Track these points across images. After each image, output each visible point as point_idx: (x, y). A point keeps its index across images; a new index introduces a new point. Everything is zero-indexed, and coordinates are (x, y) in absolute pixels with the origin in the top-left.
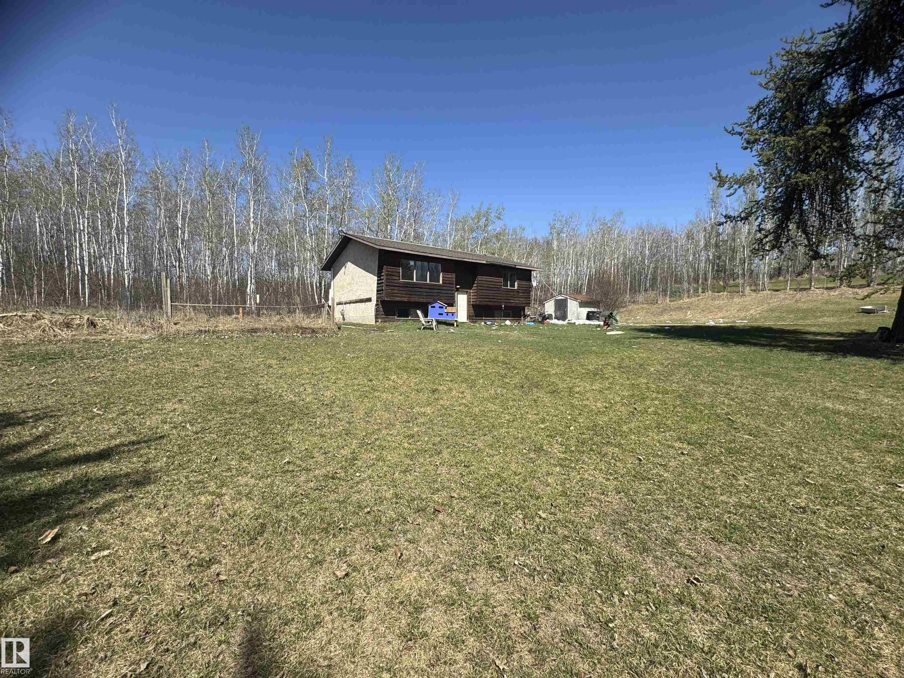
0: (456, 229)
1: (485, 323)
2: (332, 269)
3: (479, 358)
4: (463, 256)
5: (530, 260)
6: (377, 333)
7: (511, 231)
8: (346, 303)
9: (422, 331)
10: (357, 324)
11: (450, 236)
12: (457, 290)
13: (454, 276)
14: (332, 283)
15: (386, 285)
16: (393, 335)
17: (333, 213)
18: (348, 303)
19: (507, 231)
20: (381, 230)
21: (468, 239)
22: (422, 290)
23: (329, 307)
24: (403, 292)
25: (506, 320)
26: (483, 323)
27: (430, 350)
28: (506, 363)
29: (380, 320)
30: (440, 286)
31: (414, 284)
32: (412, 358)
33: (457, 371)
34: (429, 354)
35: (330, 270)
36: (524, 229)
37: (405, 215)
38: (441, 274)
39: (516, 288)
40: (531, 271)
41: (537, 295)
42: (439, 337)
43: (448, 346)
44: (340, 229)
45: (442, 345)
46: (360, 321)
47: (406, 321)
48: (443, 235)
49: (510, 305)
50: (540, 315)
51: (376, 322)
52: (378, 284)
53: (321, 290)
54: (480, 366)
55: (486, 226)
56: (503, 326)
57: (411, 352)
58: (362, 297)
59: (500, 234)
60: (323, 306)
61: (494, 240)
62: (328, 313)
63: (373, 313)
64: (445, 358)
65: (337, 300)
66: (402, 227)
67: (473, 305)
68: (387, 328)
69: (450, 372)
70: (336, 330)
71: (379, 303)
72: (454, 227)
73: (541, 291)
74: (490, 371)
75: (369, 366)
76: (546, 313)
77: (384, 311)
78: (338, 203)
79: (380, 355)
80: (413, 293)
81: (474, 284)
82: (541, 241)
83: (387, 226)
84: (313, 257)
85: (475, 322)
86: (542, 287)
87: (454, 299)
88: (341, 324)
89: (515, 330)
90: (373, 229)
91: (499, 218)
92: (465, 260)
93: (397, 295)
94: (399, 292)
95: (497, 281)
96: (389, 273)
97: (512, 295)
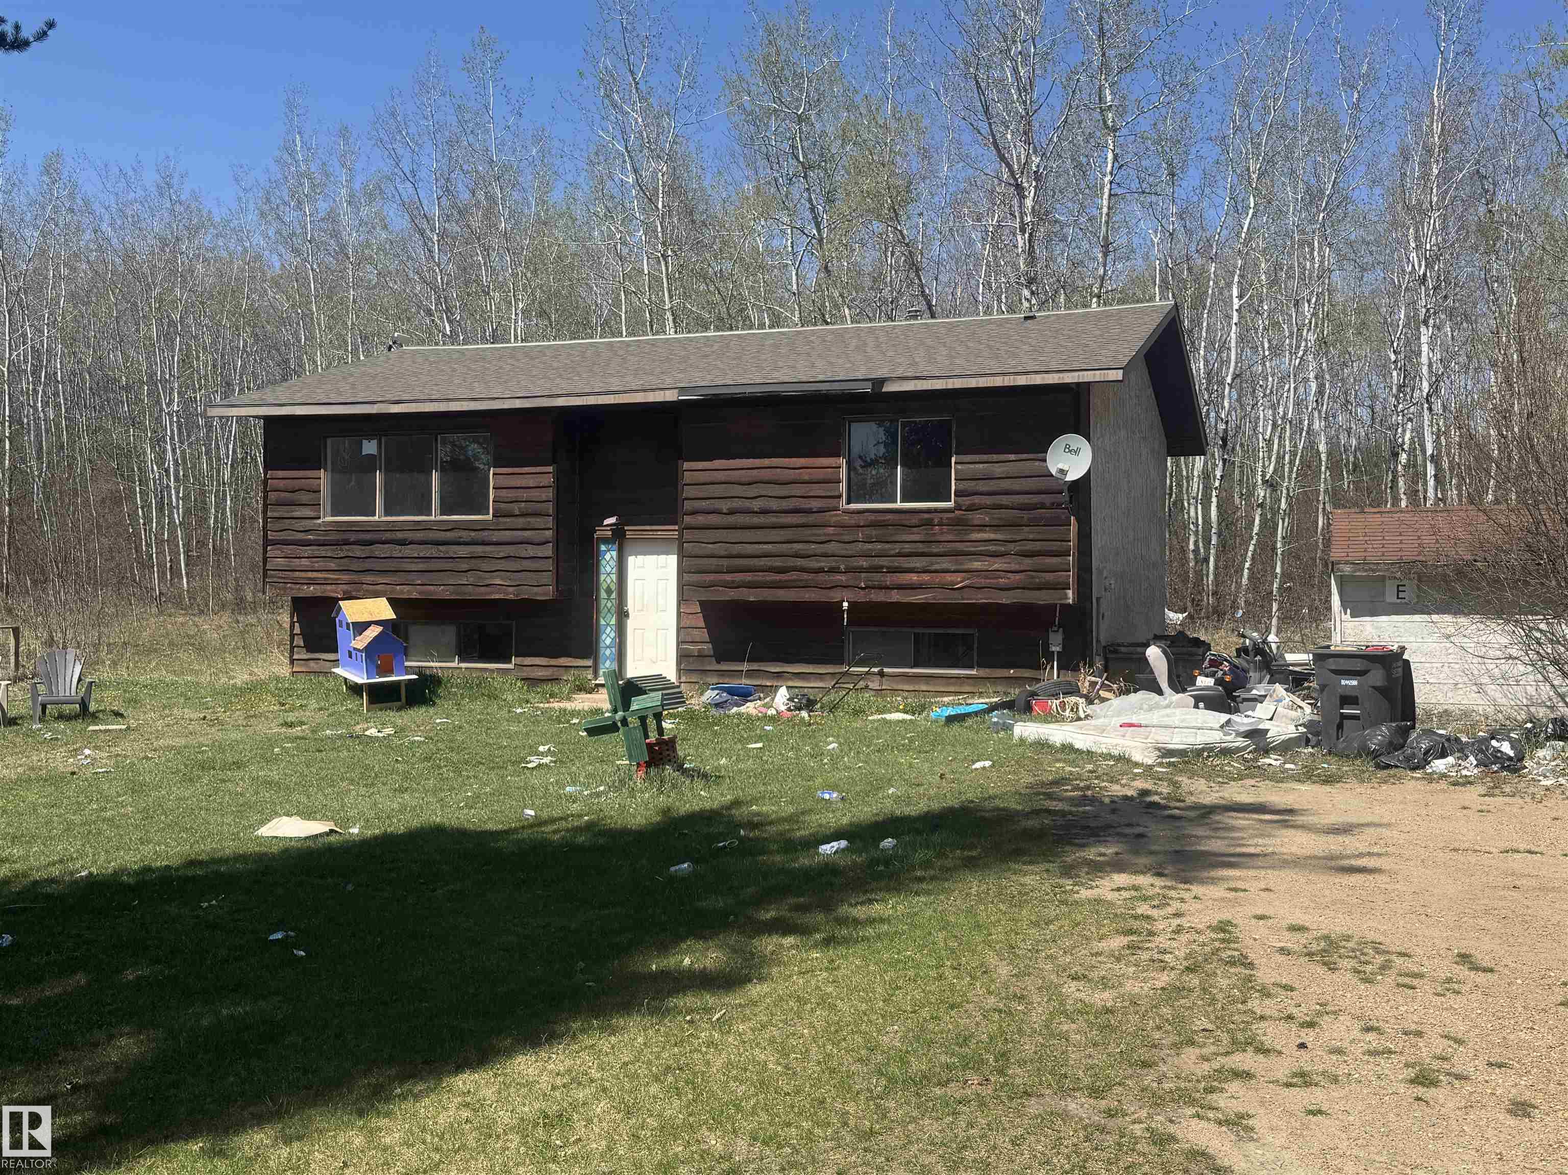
12: (619, 534)
13: (550, 479)
15: (271, 542)
22: (408, 551)
24: (332, 565)
30: (483, 526)
31: (378, 528)
38: (491, 477)
77: (304, 635)
80: (368, 565)
93: (310, 575)
94: (316, 565)
95: (805, 475)
96: (283, 494)
97: (913, 545)
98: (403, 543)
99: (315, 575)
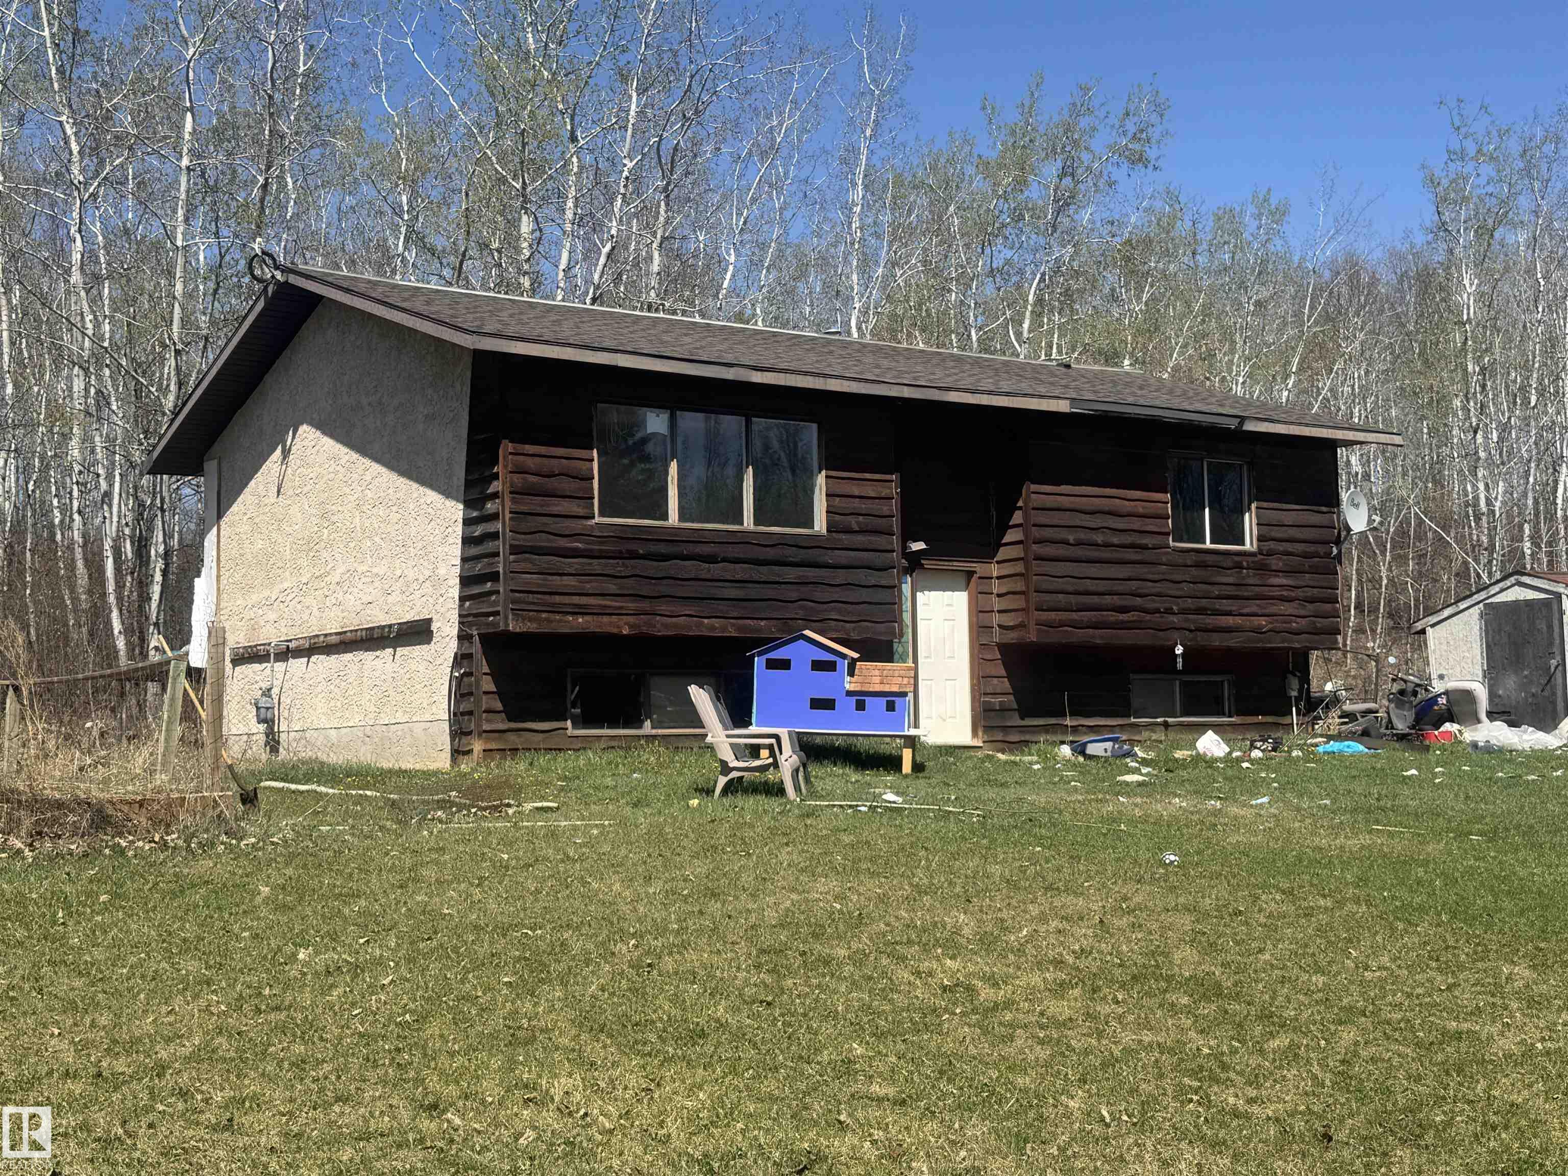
0: (895, 227)
1: (1080, 750)
2: (211, 466)
3: (1059, 963)
4: (939, 376)
5: (1325, 384)
6: (463, 823)
7: (1209, 224)
8: (286, 654)
9: (716, 805)
10: (349, 772)
11: (865, 267)
12: (914, 563)
13: (894, 490)
14: (210, 540)
15: (515, 550)
16: (553, 834)
17: (216, 160)
18: (298, 653)
19: (1183, 227)
20: (484, 246)
21: (964, 281)
22: (717, 570)
23: (195, 675)
24: (612, 587)
25: (1202, 728)
26: (1066, 750)
27: (771, 916)
28: (1217, 992)
29: (478, 746)
30: (815, 542)
31: (672, 537)
32: (668, 963)
33: (932, 1041)
34: (766, 939)
35: (196, 470)
36: (1280, 214)
37: (613, 162)
38: (821, 480)
39: (1249, 544)
40: (1331, 445)
41: (1375, 581)
42: (818, 839)
43: (873, 887)
44: (257, 246)
45: (834, 884)
46: (365, 755)
47: (628, 745)
48: (824, 262)
49: (1216, 641)
50: (1402, 697)
51: (457, 753)
52: (467, 541)
53: (143, 585)
54: (1061, 1009)
55: (1064, 204)
56: (1182, 764)
57: (661, 930)
58: (379, 617)
59: (1148, 242)
60: (159, 674)
61: (1112, 278)
62: (189, 714)
63: (441, 709)
64: (858, 957)
65: (237, 639)
66: (598, 227)
67: (1003, 648)
68: (518, 792)
69: (894, 1047)
70: (231, 807)
71: (476, 648)
72: (886, 218)
73: (1400, 559)
74: (1128, 1038)
75: (422, 1018)
76: (1438, 687)
77: (501, 694)
78: (243, 103)
79: (483, 950)
80: (664, 588)
81: (1004, 527)
82: (1387, 276)
83: (514, 224)
84: (102, 398)
85: (1021, 745)
86: (1402, 532)
87: (896, 618)
88: (259, 776)
89: (1255, 787)
90: (439, 242)
91: (1138, 160)
92: (953, 397)
93: (576, 600)
94: (588, 586)
95: (1140, 508)
96: (532, 479)
97: (1228, 588)
98: (711, 559)
99: (584, 600)
